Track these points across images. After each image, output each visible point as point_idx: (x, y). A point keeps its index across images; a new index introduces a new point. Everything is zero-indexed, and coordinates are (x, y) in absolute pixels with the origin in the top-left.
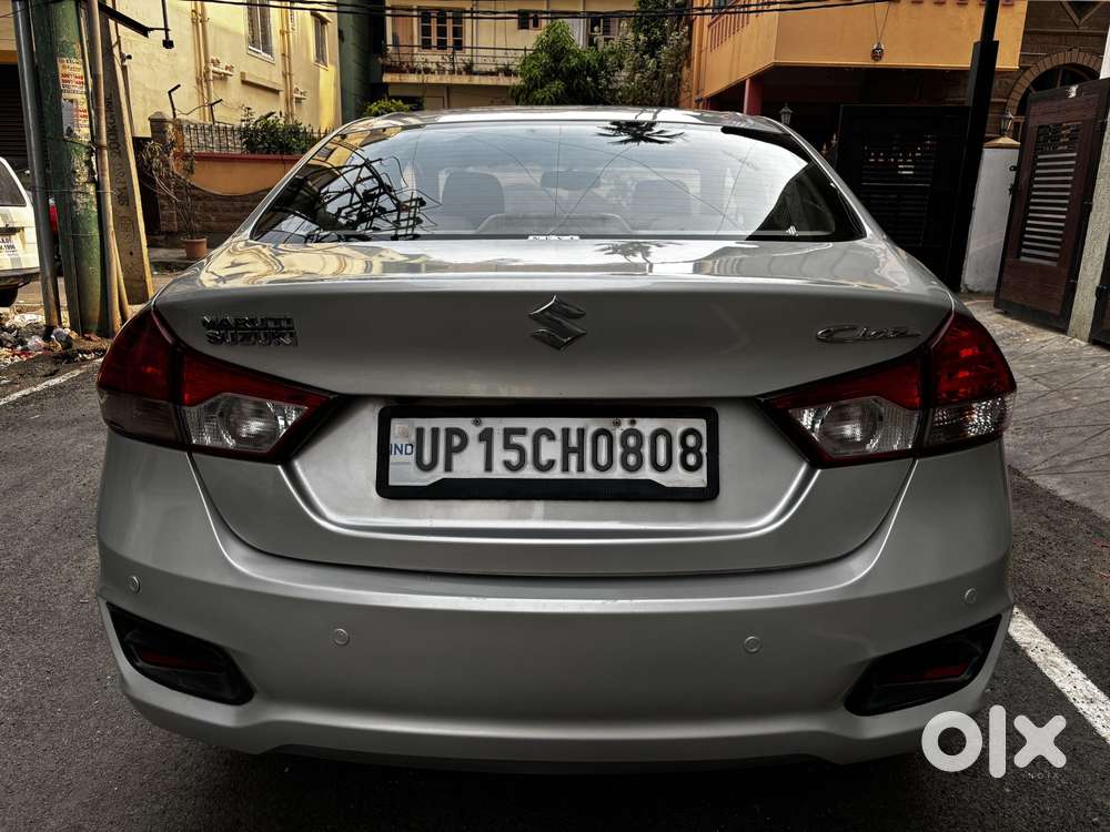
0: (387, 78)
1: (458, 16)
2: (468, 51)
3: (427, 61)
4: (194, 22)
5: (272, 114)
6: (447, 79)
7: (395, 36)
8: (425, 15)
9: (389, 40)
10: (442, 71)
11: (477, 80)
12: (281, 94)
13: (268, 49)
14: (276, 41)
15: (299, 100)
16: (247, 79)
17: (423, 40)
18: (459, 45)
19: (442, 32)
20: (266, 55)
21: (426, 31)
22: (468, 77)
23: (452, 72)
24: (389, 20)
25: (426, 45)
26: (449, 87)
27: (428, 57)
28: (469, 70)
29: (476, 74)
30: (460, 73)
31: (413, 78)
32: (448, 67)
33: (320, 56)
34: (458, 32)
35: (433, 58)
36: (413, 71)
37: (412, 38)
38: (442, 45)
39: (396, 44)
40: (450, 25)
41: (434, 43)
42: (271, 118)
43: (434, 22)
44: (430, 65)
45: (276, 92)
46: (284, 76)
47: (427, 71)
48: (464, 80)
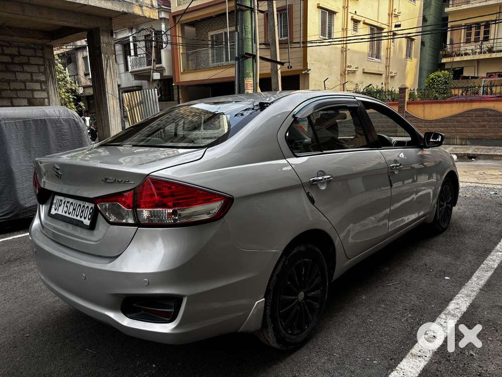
0: (444, 60)
1: (487, 25)
2: (492, 41)
3: (466, 50)
4: (342, 52)
5: (370, 85)
6: (477, 57)
7: (451, 40)
8: (469, 27)
9: (448, 42)
10: (474, 53)
11: (494, 55)
12: (384, 75)
13: (378, 57)
14: (383, 53)
15: (392, 77)
16: (366, 71)
17: (467, 39)
18: (486, 39)
19: (478, 34)
20: (377, 60)
21: (469, 35)
22: (489, 54)
23: (481, 53)
24: (449, 34)
25: (468, 41)
26: (478, 61)
27: (467, 47)
28: (490, 50)
29: (494, 52)
30: (485, 53)
31: (457, 59)
32: (478, 51)
33: (409, 55)
34: (487, 32)
35: (470, 47)
36: (458, 55)
37: (460, 40)
38: (476, 40)
39: (452, 43)
40: (482, 29)
41: (473, 39)
42: (370, 87)
43: (473, 29)
44: (467, 51)
45: (381, 75)
46: (386, 67)
47: (466, 54)
48: (487, 56)
